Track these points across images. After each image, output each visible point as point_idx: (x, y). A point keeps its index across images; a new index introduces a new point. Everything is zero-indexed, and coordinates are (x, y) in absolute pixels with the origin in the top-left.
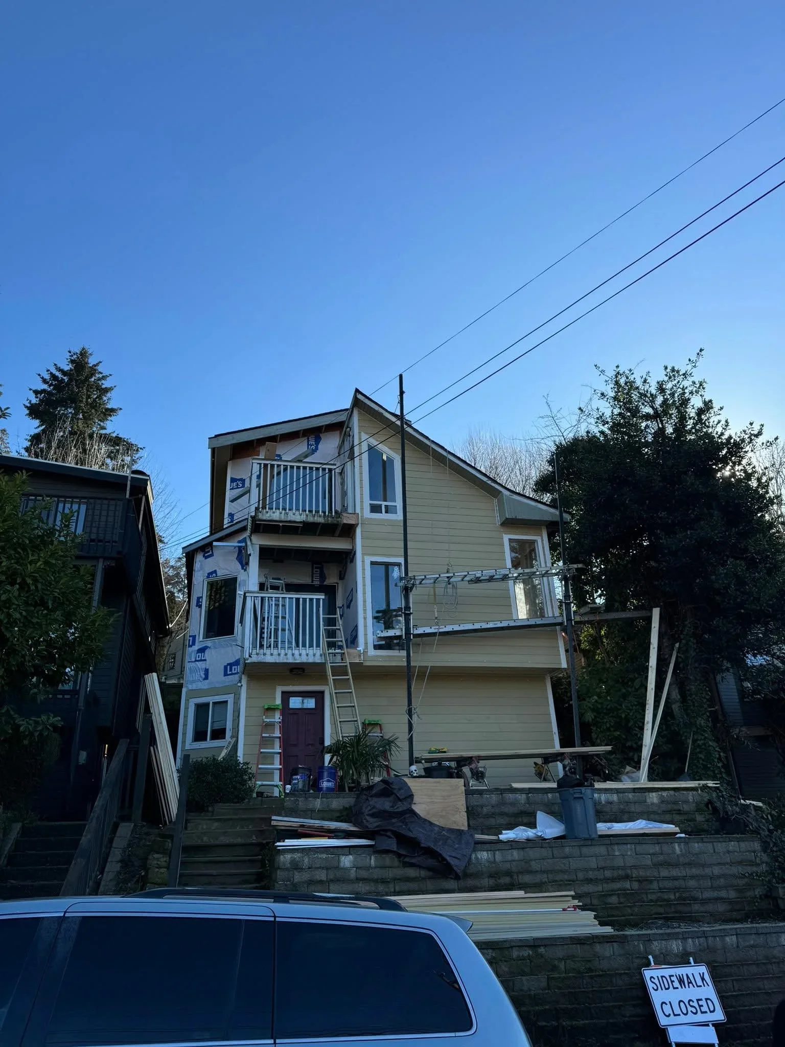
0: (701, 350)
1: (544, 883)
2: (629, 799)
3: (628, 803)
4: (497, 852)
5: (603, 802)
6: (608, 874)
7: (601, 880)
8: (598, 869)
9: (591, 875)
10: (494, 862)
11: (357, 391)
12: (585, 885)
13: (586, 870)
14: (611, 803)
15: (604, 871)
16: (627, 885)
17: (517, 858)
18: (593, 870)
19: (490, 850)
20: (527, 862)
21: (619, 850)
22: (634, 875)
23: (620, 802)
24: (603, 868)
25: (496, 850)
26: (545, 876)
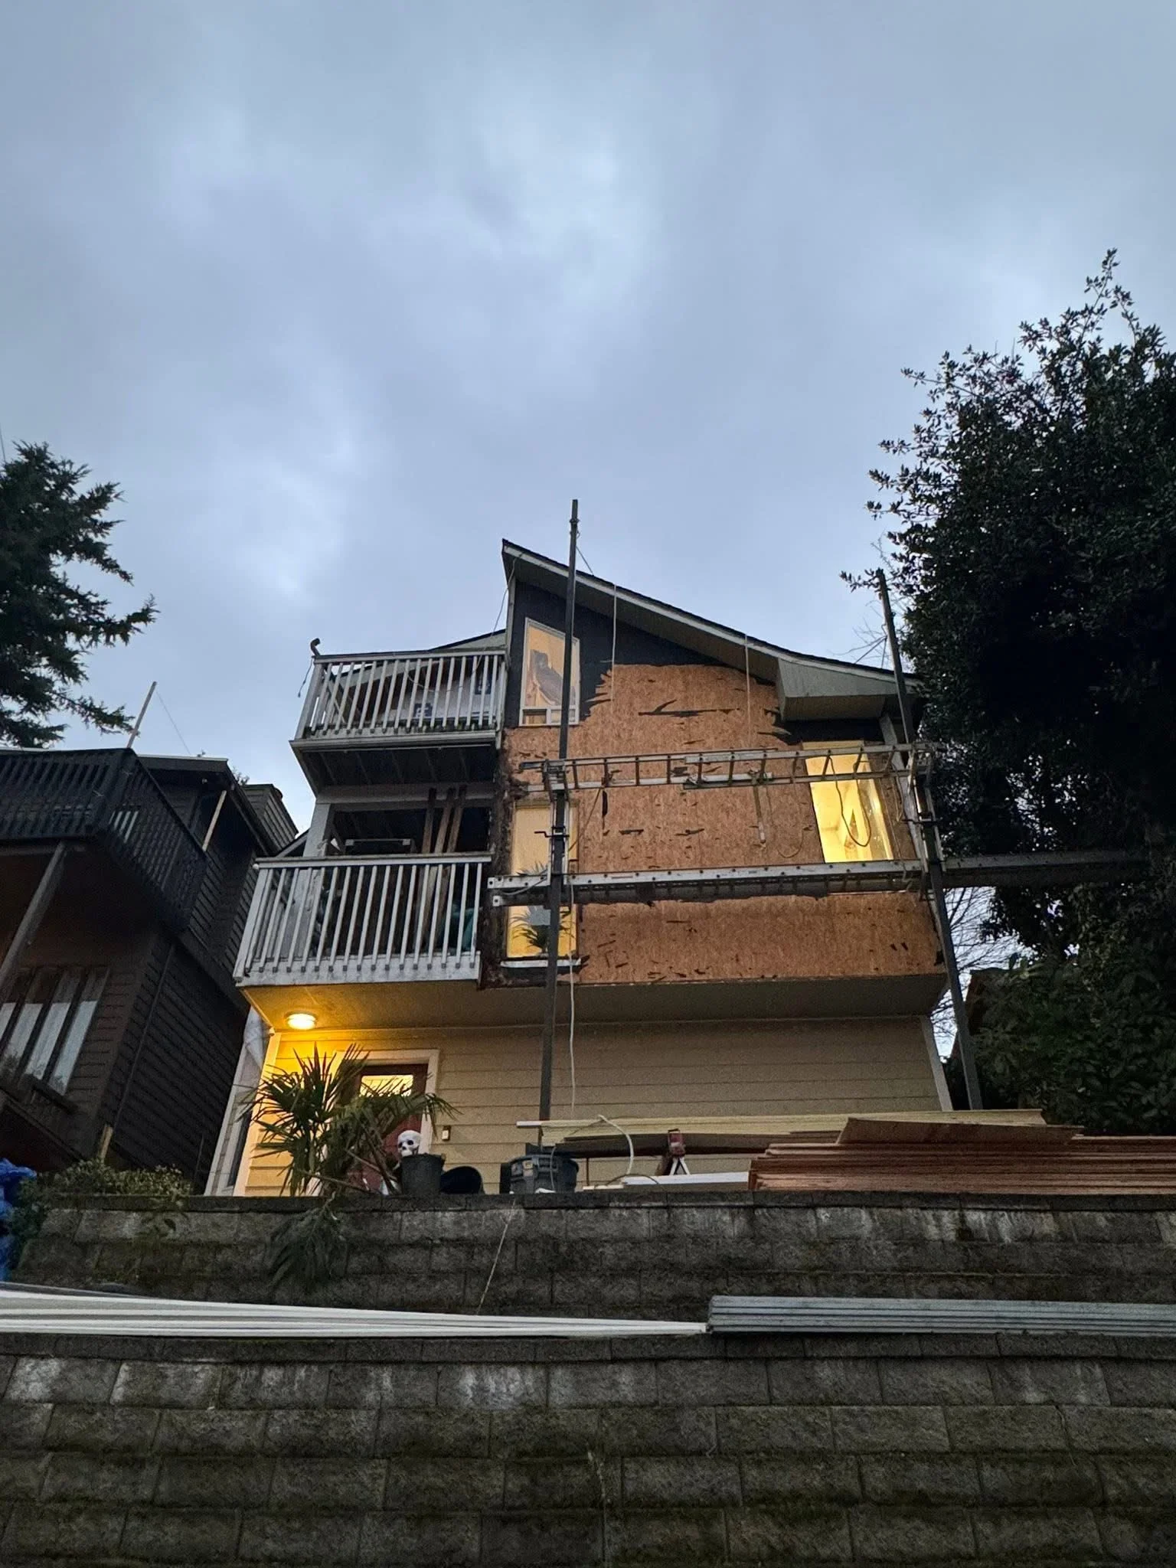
0: (1111, 254)
1: (721, 1504)
2: (1100, 1230)
3: (1094, 1240)
4: (559, 1372)
5: (1007, 1239)
6: (994, 1477)
7: (964, 1501)
8: (951, 1456)
9: (922, 1476)
10: (544, 1408)
11: (506, 543)
12: (901, 1522)
13: (903, 1458)
14: (1030, 1240)
15: (979, 1467)
16: (1087, 1531)
17: (631, 1397)
18: (929, 1456)
19: (533, 1364)
20: (668, 1411)
21: (1040, 1384)
22: (1112, 1492)
23: (1064, 1238)
24: (974, 1454)
25: (557, 1363)
26: (731, 1471)
